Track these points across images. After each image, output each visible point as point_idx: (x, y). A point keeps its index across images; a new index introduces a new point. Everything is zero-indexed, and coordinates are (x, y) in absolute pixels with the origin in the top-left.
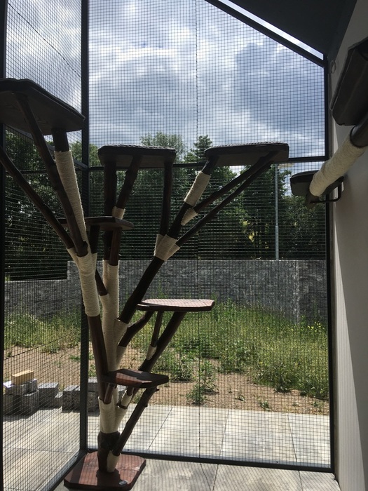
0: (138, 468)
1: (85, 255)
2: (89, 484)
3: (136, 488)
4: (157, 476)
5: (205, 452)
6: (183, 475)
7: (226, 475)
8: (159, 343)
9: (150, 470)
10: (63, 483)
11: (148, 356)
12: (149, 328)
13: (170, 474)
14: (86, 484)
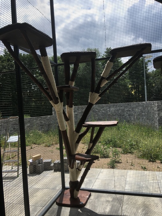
0: (88, 197)
1: (58, 103)
2: (67, 204)
3: (87, 205)
4: (96, 200)
5: (117, 190)
6: (108, 199)
7: (128, 200)
8: (94, 141)
9: (93, 197)
10: (55, 203)
11: (89, 147)
12: (89, 135)
13: (102, 199)
14: (65, 203)
